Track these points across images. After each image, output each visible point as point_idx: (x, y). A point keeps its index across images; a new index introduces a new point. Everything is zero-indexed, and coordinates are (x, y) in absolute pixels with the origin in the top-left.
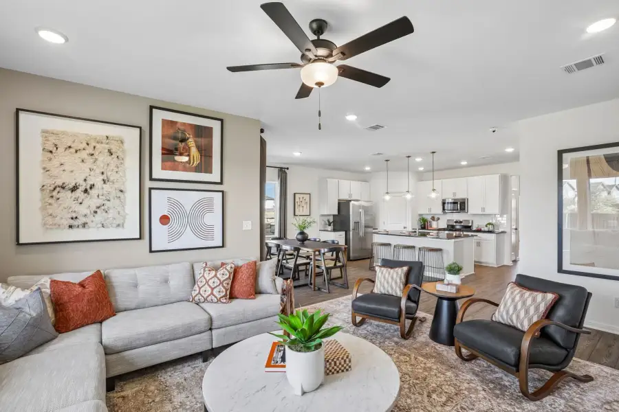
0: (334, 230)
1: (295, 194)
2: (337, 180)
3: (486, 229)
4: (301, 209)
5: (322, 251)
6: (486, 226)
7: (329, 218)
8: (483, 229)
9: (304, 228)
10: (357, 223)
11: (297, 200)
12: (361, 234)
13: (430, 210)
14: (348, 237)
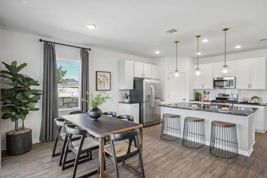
0: (131, 102)
1: (97, 72)
2: (133, 62)
3: (253, 101)
4: (102, 84)
5: (112, 137)
6: (252, 99)
7: (126, 92)
8: (249, 102)
9: (97, 103)
10: (149, 96)
11: (99, 77)
12: (153, 105)
13: (203, 86)
14: (141, 108)
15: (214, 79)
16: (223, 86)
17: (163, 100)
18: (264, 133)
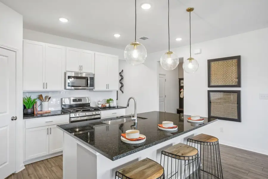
3: (107, 105)
13: (45, 85)
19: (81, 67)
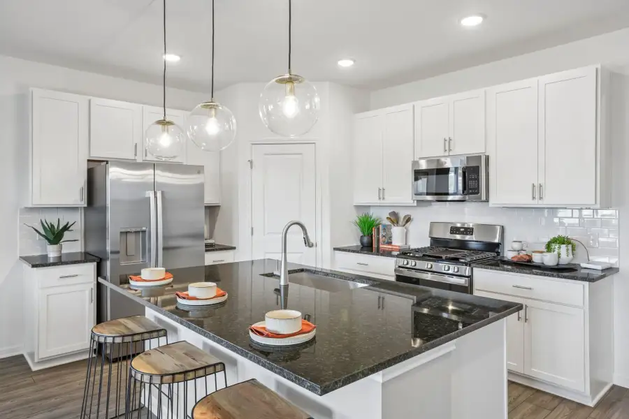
2: (83, 100)
3: (549, 260)
6: (549, 247)
8: (537, 259)
13: (381, 192)
15: (415, 163)
16: (447, 194)
17: (234, 248)
18: (592, 404)
19: (448, 142)
